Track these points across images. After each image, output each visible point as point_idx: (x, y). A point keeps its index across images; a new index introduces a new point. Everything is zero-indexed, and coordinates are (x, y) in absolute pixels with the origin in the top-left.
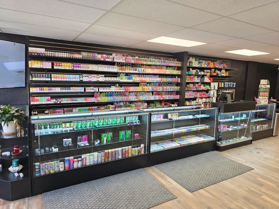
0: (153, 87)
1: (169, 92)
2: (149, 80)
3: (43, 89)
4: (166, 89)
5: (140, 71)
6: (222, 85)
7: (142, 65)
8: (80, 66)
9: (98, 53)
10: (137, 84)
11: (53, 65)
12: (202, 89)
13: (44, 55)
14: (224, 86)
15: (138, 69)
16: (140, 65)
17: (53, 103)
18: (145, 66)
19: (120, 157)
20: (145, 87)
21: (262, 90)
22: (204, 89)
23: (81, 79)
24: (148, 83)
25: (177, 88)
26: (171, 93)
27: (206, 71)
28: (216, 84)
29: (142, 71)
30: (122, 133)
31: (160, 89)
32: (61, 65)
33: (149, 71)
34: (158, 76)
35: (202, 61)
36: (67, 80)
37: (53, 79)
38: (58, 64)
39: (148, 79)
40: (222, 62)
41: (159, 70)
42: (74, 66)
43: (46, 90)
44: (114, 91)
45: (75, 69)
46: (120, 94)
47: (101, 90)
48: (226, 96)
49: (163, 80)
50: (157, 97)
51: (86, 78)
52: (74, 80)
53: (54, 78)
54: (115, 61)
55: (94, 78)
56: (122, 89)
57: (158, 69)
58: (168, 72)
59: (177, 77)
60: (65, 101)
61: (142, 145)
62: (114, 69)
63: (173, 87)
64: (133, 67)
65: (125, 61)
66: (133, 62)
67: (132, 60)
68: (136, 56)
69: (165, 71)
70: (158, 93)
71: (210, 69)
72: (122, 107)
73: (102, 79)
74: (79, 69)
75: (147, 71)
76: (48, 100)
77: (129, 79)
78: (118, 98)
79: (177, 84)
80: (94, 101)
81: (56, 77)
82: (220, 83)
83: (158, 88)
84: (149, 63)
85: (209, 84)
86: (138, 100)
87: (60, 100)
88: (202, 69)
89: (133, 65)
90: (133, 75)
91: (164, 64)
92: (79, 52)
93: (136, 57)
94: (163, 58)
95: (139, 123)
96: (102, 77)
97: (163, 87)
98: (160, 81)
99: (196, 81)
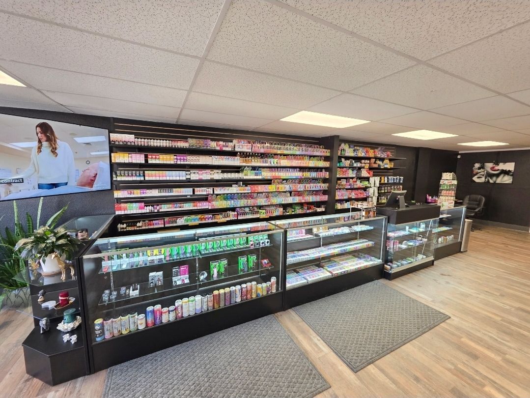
0: (291, 185)
1: (313, 191)
2: (285, 175)
3: (132, 192)
4: (309, 188)
5: (272, 163)
6: (384, 181)
7: (275, 154)
8: (185, 158)
9: (212, 140)
10: (268, 182)
11: (146, 157)
12: (358, 186)
13: (133, 144)
14: (388, 181)
15: (269, 160)
16: (273, 155)
17: (148, 211)
18: (279, 156)
19: (239, 300)
20: (281, 186)
21: (446, 187)
22: (361, 186)
23: (188, 177)
24: (283, 180)
25: (325, 186)
26: (316, 192)
27: (363, 161)
28: (377, 179)
29: (275, 163)
30: (242, 260)
31: (300, 187)
32: (159, 158)
33: (284, 162)
34: (298, 169)
35: (358, 148)
36: (168, 178)
37: (147, 178)
38: (154, 157)
39: (283, 174)
40: (385, 149)
41: (299, 161)
42: (177, 159)
43: (137, 193)
44: (235, 192)
45: (179, 163)
46: (244, 196)
47: (218, 191)
48: (398, 199)
49: (305, 176)
50: (297, 199)
51: (195, 176)
52: (178, 178)
53: (149, 176)
54: (237, 149)
55: (206, 175)
56: (248, 190)
57: (297, 159)
58: (312, 163)
59: (323, 170)
60: (165, 208)
61: (274, 279)
62: (236, 161)
63: (319, 185)
64: (262, 158)
65: (250, 151)
66: (262, 151)
67: (259, 148)
68: (267, 143)
69: (307, 163)
70: (299, 193)
71: (369, 159)
72: (247, 214)
73: (217, 175)
74: (185, 163)
75: (282, 163)
76: (141, 208)
77: (257, 174)
78: (242, 203)
79: (325, 181)
80: (207, 207)
81: (152, 176)
82: (383, 178)
83: (297, 187)
84: (286, 152)
85: (368, 179)
86: (269, 203)
87: (158, 207)
88: (358, 159)
89: (263, 156)
90: (263, 169)
91: (306, 153)
92: (185, 139)
93: (267, 145)
95: (269, 243)
96: (218, 173)
97: (305, 185)
98: (300, 177)
99: (350, 176)
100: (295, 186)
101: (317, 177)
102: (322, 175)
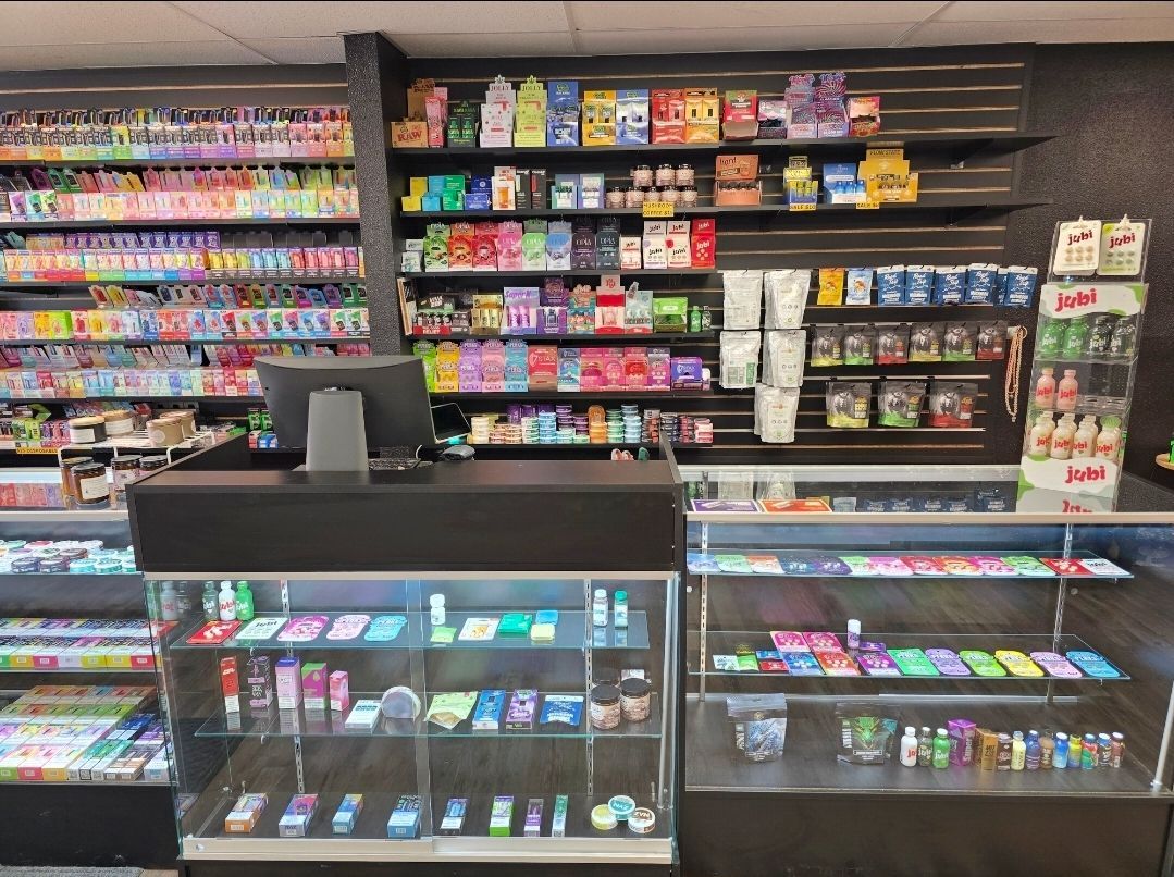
0: (146, 314)
4: (257, 326)
5: (30, 209)
6: (845, 294)
12: (599, 324)
14: (874, 296)
15: (12, 196)
16: (67, 172)
20: (93, 316)
22: (621, 324)
25: (350, 321)
27: (642, 175)
28: (787, 285)
29: (45, 207)
31: (205, 323)
69: (221, 200)
71: (701, 159)
75: (78, 208)
82: (827, 276)
83: (184, 321)
85: (696, 286)
86: (49, 392)
94: (246, 113)
97: (228, 312)
98: (193, 272)
99: (527, 265)
100: (168, 316)
101: (299, 274)
102: (325, 262)
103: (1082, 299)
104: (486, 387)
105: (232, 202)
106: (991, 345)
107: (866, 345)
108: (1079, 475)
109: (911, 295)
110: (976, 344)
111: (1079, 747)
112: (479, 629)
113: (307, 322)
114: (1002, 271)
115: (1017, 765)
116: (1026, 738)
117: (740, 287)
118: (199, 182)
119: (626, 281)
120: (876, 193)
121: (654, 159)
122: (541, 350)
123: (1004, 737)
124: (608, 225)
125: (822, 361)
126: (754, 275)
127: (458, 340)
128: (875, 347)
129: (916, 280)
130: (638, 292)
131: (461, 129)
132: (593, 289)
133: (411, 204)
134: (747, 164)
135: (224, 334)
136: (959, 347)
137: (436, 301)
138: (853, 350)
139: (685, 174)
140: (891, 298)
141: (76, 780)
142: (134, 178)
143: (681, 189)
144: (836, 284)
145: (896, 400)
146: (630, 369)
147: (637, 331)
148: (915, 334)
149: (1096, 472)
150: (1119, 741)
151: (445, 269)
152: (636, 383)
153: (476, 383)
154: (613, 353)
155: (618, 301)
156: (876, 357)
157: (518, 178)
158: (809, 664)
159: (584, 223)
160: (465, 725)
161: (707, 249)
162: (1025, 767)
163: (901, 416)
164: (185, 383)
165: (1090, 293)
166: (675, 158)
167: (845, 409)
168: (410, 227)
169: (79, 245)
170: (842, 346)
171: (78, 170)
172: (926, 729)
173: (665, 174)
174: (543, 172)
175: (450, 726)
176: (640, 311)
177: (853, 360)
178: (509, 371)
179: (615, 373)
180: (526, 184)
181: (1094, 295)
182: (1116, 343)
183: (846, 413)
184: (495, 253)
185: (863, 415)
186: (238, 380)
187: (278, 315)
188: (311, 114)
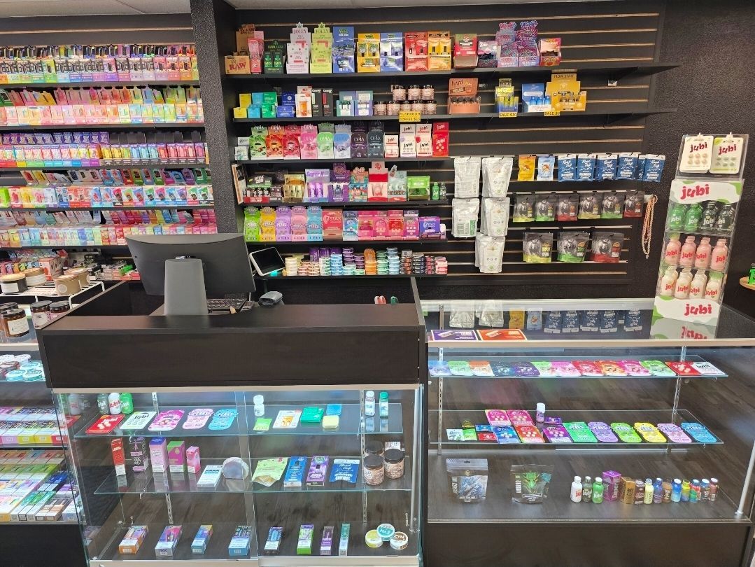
0: (60, 190)
6: (536, 173)
12: (370, 195)
14: (556, 175)
25: (200, 194)
27: (399, 93)
40: (539, 28)
69: (109, 111)
71: (439, 81)
75: (9, 117)
82: (522, 161)
85: (438, 169)
94: (124, 49)
97: (117, 188)
98: (91, 161)
99: (321, 155)
100: (76, 191)
101: (164, 161)
102: (182, 154)
103: (699, 191)
104: (294, 238)
105: (116, 112)
106: (633, 208)
107: (550, 208)
108: (694, 311)
109: (581, 174)
110: (623, 207)
111: (689, 488)
112: (288, 420)
113: (171, 195)
114: (642, 157)
115: (648, 500)
116: (654, 483)
117: (465, 168)
118: (93, 97)
119: (389, 165)
120: (558, 105)
121: (407, 81)
122: (332, 212)
123: (639, 482)
124: (376, 126)
125: (520, 219)
126: (475, 160)
127: (275, 206)
128: (556, 209)
129: (584, 164)
130: (397, 173)
131: (273, 61)
132: (367, 170)
133: (240, 113)
134: (470, 85)
135: (114, 203)
136: (612, 209)
137: (259, 179)
138: (541, 211)
139: (428, 92)
140: (567, 176)
141: (17, 521)
142: (48, 95)
143: (425, 102)
144: (531, 167)
145: (569, 244)
146: (392, 225)
147: (396, 199)
148: (583, 200)
149: (705, 309)
150: (715, 484)
151: (264, 158)
152: (395, 234)
153: (287, 235)
154: (381, 215)
155: (383, 178)
156: (556, 216)
157: (313, 95)
158: (511, 435)
159: (359, 126)
160: (279, 484)
161: (444, 144)
162: (653, 501)
163: (573, 255)
164: (89, 237)
165: (705, 187)
166: (421, 80)
167: (535, 251)
168: (240, 129)
169: (12, 142)
170: (534, 209)
171: (9, 90)
172: (588, 478)
173: (414, 92)
174: (330, 91)
175: (269, 484)
176: (398, 185)
177: (541, 218)
178: (310, 226)
179: (381, 227)
180: (319, 99)
181: (707, 189)
182: (722, 221)
183: (536, 253)
184: (299, 146)
185: (547, 254)
186: (125, 235)
187: (150, 190)
188: (169, 49)
